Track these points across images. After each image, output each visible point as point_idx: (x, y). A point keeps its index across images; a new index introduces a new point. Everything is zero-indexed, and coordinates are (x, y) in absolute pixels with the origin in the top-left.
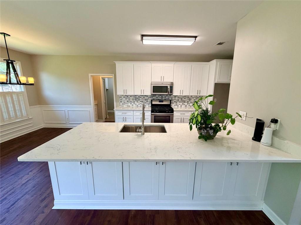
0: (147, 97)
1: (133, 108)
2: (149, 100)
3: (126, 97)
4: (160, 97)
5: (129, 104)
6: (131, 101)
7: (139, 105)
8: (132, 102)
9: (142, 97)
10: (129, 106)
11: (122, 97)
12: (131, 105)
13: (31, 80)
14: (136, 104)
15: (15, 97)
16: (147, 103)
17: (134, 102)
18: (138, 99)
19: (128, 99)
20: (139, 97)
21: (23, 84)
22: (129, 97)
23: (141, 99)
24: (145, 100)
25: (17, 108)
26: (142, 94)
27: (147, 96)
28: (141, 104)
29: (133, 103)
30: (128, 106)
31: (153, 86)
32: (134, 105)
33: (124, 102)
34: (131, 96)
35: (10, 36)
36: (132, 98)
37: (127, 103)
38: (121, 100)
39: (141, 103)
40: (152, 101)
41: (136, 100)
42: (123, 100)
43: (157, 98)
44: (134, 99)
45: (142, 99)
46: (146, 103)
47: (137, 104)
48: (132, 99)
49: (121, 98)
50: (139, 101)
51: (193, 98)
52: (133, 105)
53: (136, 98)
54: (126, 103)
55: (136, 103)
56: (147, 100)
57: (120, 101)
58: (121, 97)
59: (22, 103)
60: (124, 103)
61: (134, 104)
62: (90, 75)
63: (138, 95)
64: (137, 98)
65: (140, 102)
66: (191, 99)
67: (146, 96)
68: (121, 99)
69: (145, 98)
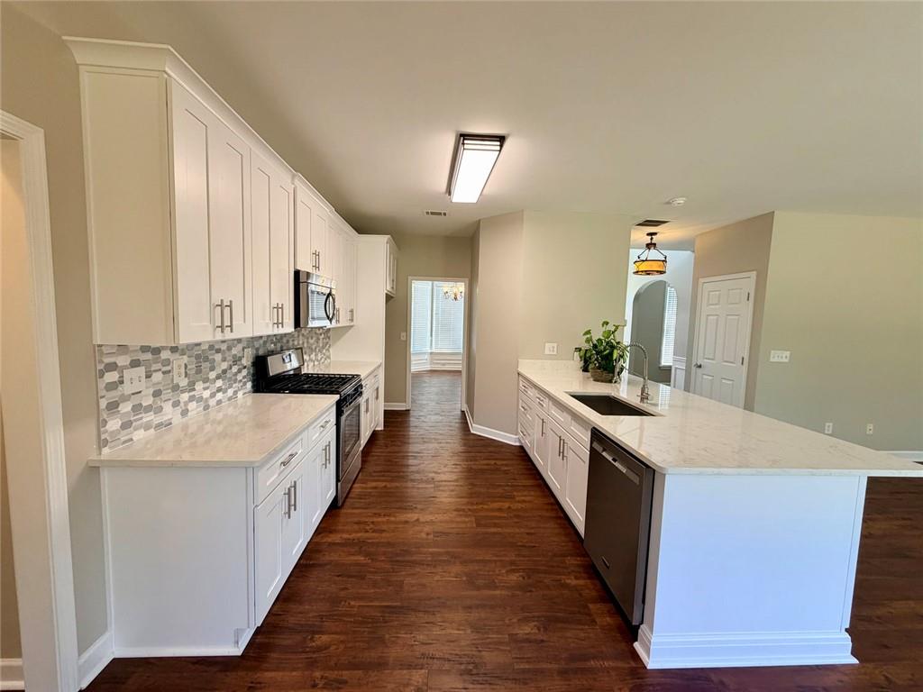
0: (240, 346)
1: (186, 427)
2: (244, 362)
3: (149, 356)
5: (168, 410)
6: (176, 381)
7: (212, 402)
8: (182, 391)
11: (123, 361)
16: (240, 377)
17: (191, 387)
18: (208, 364)
19: (157, 377)
20: (211, 347)
22: (165, 355)
23: (218, 357)
24: (235, 362)
28: (219, 390)
29: (185, 396)
32: (192, 405)
33: (135, 400)
36: (179, 362)
37: (156, 404)
38: (113, 395)
39: (219, 383)
41: (199, 370)
42: (127, 389)
44: (192, 363)
45: (223, 359)
46: (235, 381)
47: (206, 394)
48: (183, 370)
49: (112, 377)
50: (212, 375)
52: (185, 413)
53: (198, 357)
54: (148, 409)
55: (199, 388)
56: (240, 359)
57: (103, 404)
58: (112, 367)
60: (137, 408)
61: (192, 399)
64: (206, 359)
65: (218, 377)
68: (112, 386)
69: (234, 351)
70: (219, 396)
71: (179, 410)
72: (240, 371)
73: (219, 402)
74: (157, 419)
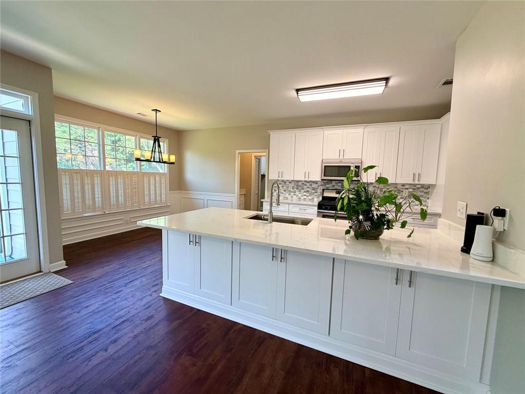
0: (317, 185)
1: (292, 200)
2: (318, 191)
3: (283, 183)
4: (339, 186)
5: (287, 195)
6: (290, 189)
7: (302, 198)
8: (292, 192)
9: (308, 184)
10: (287, 198)
12: (289, 197)
13: (173, 158)
14: (298, 196)
15: (158, 178)
16: (315, 194)
17: (295, 192)
18: (301, 188)
19: (285, 187)
20: (303, 184)
21: (165, 162)
22: (288, 183)
23: (305, 187)
24: (313, 189)
25: (158, 192)
26: (306, 179)
27: (316, 182)
28: (305, 195)
29: (293, 194)
30: (284, 197)
31: (325, 166)
34: (290, 182)
35: (160, 111)
36: (291, 185)
37: (284, 192)
38: (275, 188)
39: (305, 194)
40: (323, 190)
41: (297, 189)
43: (333, 186)
44: (295, 187)
45: (308, 188)
46: (313, 195)
47: (300, 195)
48: (292, 188)
50: (302, 191)
51: (407, 189)
52: (292, 197)
53: (297, 185)
54: (282, 193)
55: (297, 193)
56: (316, 189)
59: (163, 186)
61: (294, 195)
62: (237, 151)
63: (301, 181)
64: (300, 186)
65: (305, 192)
66: (402, 192)
67: (314, 182)
69: (313, 186)
70: (305, 197)
71: (290, 196)
72: (316, 192)
73: (305, 199)
74: (285, 196)
